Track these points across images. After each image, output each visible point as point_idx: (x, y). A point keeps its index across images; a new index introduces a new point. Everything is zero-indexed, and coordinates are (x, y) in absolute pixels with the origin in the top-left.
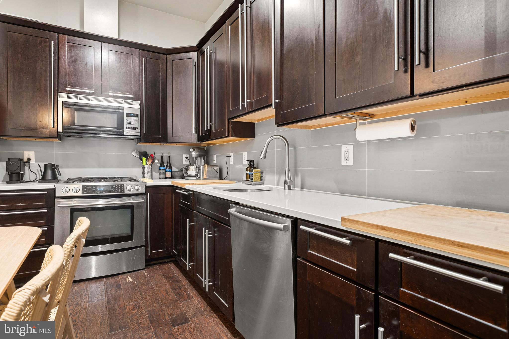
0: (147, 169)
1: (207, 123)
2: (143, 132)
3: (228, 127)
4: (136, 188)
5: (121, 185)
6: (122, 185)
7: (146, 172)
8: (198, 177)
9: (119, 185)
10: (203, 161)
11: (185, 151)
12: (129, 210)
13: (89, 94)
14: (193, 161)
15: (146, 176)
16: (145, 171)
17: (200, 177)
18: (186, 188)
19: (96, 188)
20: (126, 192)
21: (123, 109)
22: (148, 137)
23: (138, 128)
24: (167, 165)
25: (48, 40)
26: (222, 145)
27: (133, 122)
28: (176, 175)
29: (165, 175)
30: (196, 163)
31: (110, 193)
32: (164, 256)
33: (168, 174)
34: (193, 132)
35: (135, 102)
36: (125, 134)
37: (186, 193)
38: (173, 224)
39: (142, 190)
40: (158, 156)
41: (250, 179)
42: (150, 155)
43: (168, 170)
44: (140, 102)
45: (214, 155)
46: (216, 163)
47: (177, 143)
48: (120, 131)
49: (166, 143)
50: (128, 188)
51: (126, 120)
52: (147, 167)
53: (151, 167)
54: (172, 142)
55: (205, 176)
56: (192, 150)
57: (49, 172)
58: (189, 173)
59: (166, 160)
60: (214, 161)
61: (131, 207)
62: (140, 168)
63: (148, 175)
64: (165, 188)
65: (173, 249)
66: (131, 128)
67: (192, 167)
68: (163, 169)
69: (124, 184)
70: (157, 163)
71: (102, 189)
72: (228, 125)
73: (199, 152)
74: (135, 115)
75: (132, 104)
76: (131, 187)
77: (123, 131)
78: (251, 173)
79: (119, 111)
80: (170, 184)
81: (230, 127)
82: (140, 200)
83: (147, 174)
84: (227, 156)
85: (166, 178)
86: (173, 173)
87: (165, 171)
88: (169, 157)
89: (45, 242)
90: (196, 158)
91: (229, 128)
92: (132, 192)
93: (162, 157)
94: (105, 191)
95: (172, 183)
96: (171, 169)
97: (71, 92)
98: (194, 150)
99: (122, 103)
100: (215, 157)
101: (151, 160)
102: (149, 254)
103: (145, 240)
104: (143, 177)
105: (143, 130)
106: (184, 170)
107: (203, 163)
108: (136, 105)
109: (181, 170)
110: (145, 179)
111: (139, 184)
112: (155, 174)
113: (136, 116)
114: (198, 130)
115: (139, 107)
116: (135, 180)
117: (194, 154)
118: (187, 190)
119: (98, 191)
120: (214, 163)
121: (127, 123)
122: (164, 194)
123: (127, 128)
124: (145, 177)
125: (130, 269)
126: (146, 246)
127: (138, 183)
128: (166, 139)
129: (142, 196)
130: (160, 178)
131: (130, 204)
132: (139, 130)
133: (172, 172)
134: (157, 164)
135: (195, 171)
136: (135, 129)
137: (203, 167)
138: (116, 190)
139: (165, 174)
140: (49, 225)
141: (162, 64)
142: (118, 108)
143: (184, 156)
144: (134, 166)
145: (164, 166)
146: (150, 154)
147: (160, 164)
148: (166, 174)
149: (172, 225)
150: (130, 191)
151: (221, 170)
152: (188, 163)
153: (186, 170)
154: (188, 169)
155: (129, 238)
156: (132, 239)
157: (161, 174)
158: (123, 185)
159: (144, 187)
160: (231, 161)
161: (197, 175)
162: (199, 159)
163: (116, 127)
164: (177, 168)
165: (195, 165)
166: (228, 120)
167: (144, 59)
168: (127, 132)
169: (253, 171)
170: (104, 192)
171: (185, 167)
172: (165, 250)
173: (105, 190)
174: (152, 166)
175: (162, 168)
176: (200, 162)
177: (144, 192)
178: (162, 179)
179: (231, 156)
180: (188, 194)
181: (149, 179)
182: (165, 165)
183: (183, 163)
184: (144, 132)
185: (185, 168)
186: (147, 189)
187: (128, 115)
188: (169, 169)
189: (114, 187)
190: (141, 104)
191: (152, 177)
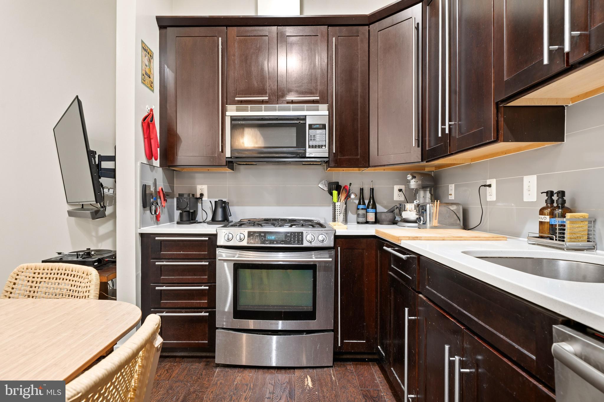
0: (339, 209)
1: (443, 123)
2: (332, 151)
3: (497, 122)
4: (321, 238)
5: (298, 233)
6: (300, 232)
7: (337, 213)
8: (422, 222)
9: (295, 232)
10: (428, 195)
11: (397, 180)
12: (310, 272)
13: (263, 102)
14: (411, 196)
15: (338, 218)
16: (337, 210)
17: (425, 223)
18: (402, 245)
19: (265, 236)
20: (306, 244)
21: (304, 118)
22: (340, 159)
23: (325, 146)
24: (369, 202)
25: (216, 37)
26: (469, 166)
27: (318, 137)
28: (382, 218)
29: (365, 218)
30: (416, 199)
31: (283, 244)
32: (363, 351)
33: (371, 217)
34: (414, 146)
35: (321, 106)
36: (307, 156)
37: (404, 257)
38: (378, 300)
39: (330, 242)
40: (355, 189)
41: (556, 237)
42: (344, 188)
43: (370, 210)
44: (328, 105)
45: (450, 185)
46: (453, 199)
47: (384, 165)
48: (301, 151)
49: (368, 167)
50: (309, 238)
51: (309, 134)
52: (340, 205)
53: (345, 206)
54: (376, 165)
55: (435, 223)
56: (409, 177)
57: (220, 211)
58: (405, 215)
59: (367, 194)
60: (451, 195)
61: (312, 267)
62: (330, 206)
63: (340, 217)
64: (365, 240)
65: (377, 343)
66: (315, 147)
67: (410, 206)
68: (362, 209)
69: (303, 231)
70: (353, 199)
71: (273, 237)
72: (497, 117)
73: (422, 181)
74: (322, 125)
75: (318, 110)
76: (312, 237)
77: (304, 151)
78: (557, 221)
79: (300, 122)
80: (374, 235)
81: (501, 120)
82: (325, 258)
83: (338, 216)
84: (482, 186)
85: (367, 223)
86: (378, 215)
87: (367, 212)
88: (372, 190)
89: (207, 305)
90: (417, 191)
91: (500, 123)
92: (314, 244)
93: (362, 190)
94: (276, 241)
95: (377, 231)
96: (376, 208)
97: (241, 102)
98: (414, 177)
99: (303, 110)
100: (452, 188)
101: (346, 195)
102: (339, 345)
103: (333, 321)
104: (334, 220)
105: (332, 149)
106: (397, 211)
107: (428, 199)
108: (323, 111)
109: (392, 211)
110: (336, 223)
111: (324, 233)
112: (352, 217)
113: (323, 127)
114: (422, 142)
115: (327, 113)
116: (321, 226)
117: (413, 184)
118: (403, 251)
119: (267, 241)
120: (450, 198)
121: (310, 139)
122: (364, 249)
123: (309, 147)
124: (336, 220)
125: (311, 363)
126: (335, 330)
127: (322, 230)
128: (368, 160)
129: (329, 251)
130: (358, 223)
131: (312, 263)
132: (326, 149)
133: (376, 213)
134: (354, 201)
135: (415, 213)
136: (321, 147)
137: (432, 206)
138: (291, 240)
139: (365, 216)
140: (212, 282)
141: (362, 41)
142: (298, 118)
143: (396, 188)
144: (321, 204)
145: (364, 204)
146: (343, 186)
147: (358, 201)
148: (367, 216)
149: (377, 303)
150: (311, 242)
151: (465, 212)
152: (402, 198)
153: (400, 210)
154: (403, 209)
155: (310, 315)
156: (314, 318)
157: (360, 216)
158: (302, 233)
159: (333, 237)
160: (491, 194)
161: (419, 219)
162: (422, 193)
163: (295, 146)
164: (385, 207)
165: (415, 202)
166: (497, 104)
167: (334, 38)
168: (310, 152)
169: (565, 217)
170: (275, 243)
171: (398, 206)
172: (365, 341)
173: (277, 239)
174: (346, 204)
175: (361, 206)
176: (424, 197)
177: (332, 244)
178: (362, 223)
179: (490, 186)
180: (408, 257)
181: (341, 224)
182: (367, 202)
183: (395, 199)
184: (334, 152)
185: (397, 208)
186: (337, 240)
187: (311, 127)
188: (372, 208)
189: (289, 235)
190: (330, 109)
191: (346, 221)
